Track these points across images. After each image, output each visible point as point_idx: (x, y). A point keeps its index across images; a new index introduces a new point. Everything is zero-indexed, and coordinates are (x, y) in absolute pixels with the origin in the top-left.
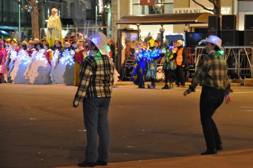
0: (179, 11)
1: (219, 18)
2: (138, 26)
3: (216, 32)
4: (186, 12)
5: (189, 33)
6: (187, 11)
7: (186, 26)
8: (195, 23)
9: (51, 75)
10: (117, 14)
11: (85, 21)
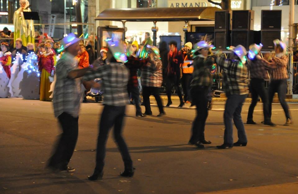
0: (176, 4)
1: (229, 15)
2: (124, 23)
3: (224, 32)
4: (184, 5)
5: (189, 32)
6: (186, 4)
7: (186, 24)
8: (197, 20)
9: (9, 86)
10: (95, 6)
11: (50, 14)
